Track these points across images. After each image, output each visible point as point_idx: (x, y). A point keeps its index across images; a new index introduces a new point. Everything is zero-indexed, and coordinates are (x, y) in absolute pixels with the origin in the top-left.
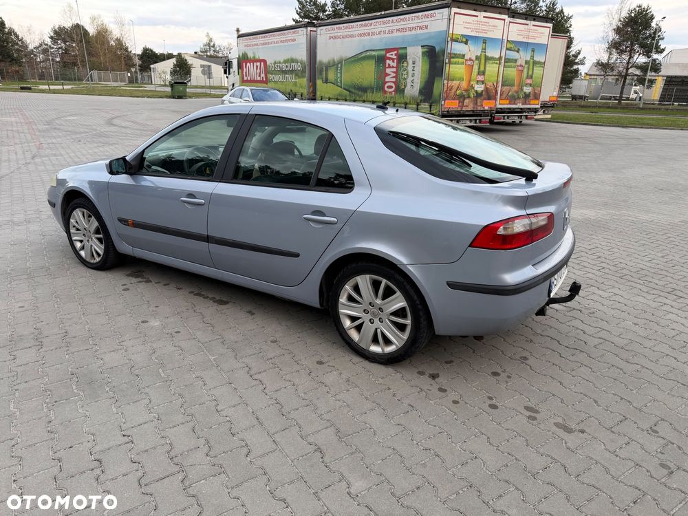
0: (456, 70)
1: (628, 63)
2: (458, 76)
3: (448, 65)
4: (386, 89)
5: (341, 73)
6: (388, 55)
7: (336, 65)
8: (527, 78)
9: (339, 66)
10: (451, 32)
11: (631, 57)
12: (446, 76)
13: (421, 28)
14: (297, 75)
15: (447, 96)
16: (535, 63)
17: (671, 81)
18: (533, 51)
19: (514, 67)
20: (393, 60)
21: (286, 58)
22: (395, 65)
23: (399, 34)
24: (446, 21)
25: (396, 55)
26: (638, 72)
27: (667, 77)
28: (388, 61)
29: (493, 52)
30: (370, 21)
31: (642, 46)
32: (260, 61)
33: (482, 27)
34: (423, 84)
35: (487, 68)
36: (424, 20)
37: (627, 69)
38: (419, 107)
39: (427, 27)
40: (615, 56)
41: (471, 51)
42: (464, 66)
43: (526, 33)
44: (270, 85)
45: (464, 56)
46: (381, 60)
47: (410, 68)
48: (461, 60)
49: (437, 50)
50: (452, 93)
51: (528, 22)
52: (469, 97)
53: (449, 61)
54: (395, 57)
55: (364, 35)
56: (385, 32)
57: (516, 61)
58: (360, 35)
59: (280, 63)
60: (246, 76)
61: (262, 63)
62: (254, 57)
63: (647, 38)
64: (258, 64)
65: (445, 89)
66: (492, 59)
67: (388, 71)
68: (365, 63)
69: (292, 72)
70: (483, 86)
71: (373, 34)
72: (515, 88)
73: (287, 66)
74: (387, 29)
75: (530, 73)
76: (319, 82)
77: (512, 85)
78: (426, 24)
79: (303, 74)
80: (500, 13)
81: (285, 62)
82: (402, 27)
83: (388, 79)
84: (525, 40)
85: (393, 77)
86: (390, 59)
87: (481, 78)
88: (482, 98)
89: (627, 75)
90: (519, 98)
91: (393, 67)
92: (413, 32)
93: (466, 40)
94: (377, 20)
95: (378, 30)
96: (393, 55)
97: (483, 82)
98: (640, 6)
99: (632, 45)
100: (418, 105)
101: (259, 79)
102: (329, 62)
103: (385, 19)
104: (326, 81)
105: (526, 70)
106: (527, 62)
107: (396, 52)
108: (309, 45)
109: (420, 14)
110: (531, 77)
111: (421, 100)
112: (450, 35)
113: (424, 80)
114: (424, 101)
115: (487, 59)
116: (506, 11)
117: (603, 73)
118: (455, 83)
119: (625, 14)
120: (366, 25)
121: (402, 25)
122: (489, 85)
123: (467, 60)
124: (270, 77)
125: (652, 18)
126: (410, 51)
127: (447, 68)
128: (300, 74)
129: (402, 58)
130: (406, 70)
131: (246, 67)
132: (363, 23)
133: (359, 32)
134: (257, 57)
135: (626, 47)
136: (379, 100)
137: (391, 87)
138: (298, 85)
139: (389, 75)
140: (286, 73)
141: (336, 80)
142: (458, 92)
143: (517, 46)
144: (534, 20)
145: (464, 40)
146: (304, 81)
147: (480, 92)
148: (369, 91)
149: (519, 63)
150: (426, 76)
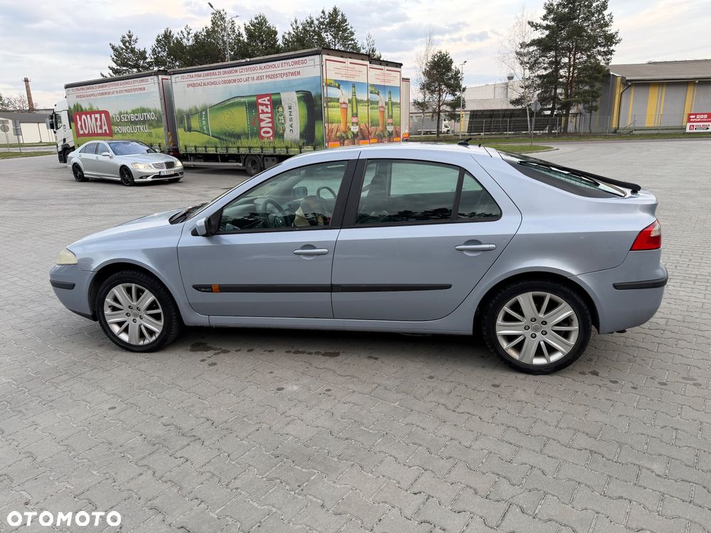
0: (333, 113)
1: (439, 101)
2: (336, 118)
3: (326, 109)
4: (262, 134)
5: (207, 121)
6: (260, 101)
7: (202, 112)
8: (389, 118)
9: (204, 113)
10: (325, 77)
11: (440, 96)
12: (326, 119)
13: (293, 74)
14: (150, 125)
15: (330, 138)
16: (393, 104)
17: (474, 115)
18: (390, 93)
19: (377, 109)
20: (266, 106)
21: (134, 108)
22: (269, 110)
23: (270, 80)
24: (318, 68)
25: (268, 100)
26: (448, 109)
27: (471, 111)
28: (260, 107)
29: (362, 96)
30: (235, 68)
31: (448, 86)
32: (100, 112)
33: (350, 72)
34: (303, 128)
35: (359, 111)
36: (295, 66)
37: (439, 107)
38: (302, 150)
39: (299, 73)
40: (428, 96)
41: (343, 95)
42: (339, 109)
43: (382, 77)
44: (115, 137)
45: (338, 99)
46: (252, 106)
47: (286, 113)
48: (336, 104)
49: (313, 95)
50: (333, 136)
51: (383, 67)
52: (348, 138)
53: (327, 105)
54: (269, 103)
55: (230, 82)
56: (253, 79)
57: (377, 103)
58: (225, 82)
59: (127, 113)
60: (82, 129)
61: (103, 115)
62: (91, 108)
63: (450, 79)
64: (97, 116)
65: (327, 132)
66: (362, 101)
67: (262, 116)
68: (234, 110)
69: (144, 122)
70: (357, 127)
71: (240, 80)
72: (380, 128)
73: (137, 117)
74: (255, 76)
75: (390, 113)
76: (180, 131)
77: (378, 125)
78: (298, 70)
79: (159, 124)
80: (362, 60)
81: (134, 112)
82: (273, 73)
83: (263, 124)
84: (382, 84)
85: (269, 122)
86: (262, 105)
87: (355, 120)
88: (358, 138)
89: (440, 111)
90: (384, 136)
91: (267, 113)
92: (285, 78)
93: (339, 84)
94: (242, 67)
95: (245, 77)
96: (266, 100)
97: (357, 124)
98: (440, 53)
99: (440, 85)
100: (300, 149)
101: (100, 131)
102: (190, 110)
103: (252, 66)
104: (190, 129)
105: (386, 111)
106: (387, 104)
107: (268, 98)
108: (162, 94)
109: (290, 61)
110: (392, 117)
111: (303, 144)
112: (325, 80)
113: (303, 124)
114: (307, 144)
115: (358, 102)
116: (367, 57)
117: (421, 111)
118: (334, 125)
119: (430, 59)
120: (231, 72)
121: (271, 71)
122: (363, 126)
123: (341, 104)
124: (115, 129)
125: (451, 62)
126: (284, 96)
127: (326, 112)
128: (154, 124)
129: (276, 104)
130: (282, 115)
131: (80, 120)
132: (226, 70)
133: (224, 79)
134: (95, 108)
135: (435, 88)
136: (256, 145)
137: (268, 132)
138: (154, 135)
139: (265, 120)
140: (137, 124)
141: (202, 128)
142: (338, 134)
143: (377, 89)
144: (387, 65)
145: (337, 85)
146: (161, 131)
147: (356, 133)
148: (243, 137)
149: (380, 104)
150: (305, 120)
